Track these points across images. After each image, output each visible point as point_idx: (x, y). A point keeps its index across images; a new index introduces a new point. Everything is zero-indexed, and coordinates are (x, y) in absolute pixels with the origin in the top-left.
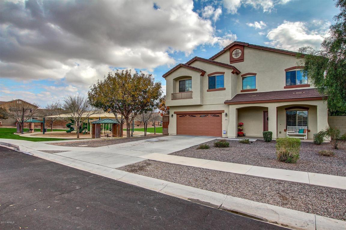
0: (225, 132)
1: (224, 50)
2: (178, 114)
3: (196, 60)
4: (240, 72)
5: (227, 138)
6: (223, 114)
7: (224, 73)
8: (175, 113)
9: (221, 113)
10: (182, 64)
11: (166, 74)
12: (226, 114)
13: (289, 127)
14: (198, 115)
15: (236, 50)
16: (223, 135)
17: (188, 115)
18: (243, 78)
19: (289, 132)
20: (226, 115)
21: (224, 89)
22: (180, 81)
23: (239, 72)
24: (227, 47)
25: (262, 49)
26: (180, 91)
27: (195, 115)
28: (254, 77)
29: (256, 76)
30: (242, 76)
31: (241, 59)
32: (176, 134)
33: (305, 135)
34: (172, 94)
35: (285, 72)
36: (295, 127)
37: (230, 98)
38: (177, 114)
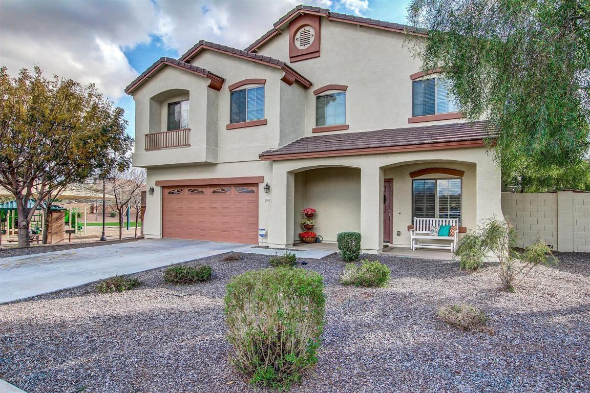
0: (264, 234)
1: (275, 29)
2: (165, 187)
3: (203, 51)
4: (311, 84)
5: (267, 247)
6: (262, 187)
7: (263, 82)
8: (158, 183)
9: (256, 184)
10: (167, 58)
11: (134, 83)
12: (267, 185)
13: (418, 219)
14: (208, 189)
15: (302, 30)
16: (259, 238)
17: (186, 191)
18: (317, 97)
19: (418, 232)
20: (268, 188)
21: (264, 123)
22: (169, 105)
23: (309, 82)
24: (282, 20)
25: (361, 26)
26: (169, 129)
27: (201, 189)
28: (341, 96)
29: (347, 92)
30: (316, 93)
31: (315, 53)
32: (159, 237)
33: (453, 241)
34: (146, 135)
35: (410, 82)
36: (431, 219)
37: (274, 144)
38: (163, 187)
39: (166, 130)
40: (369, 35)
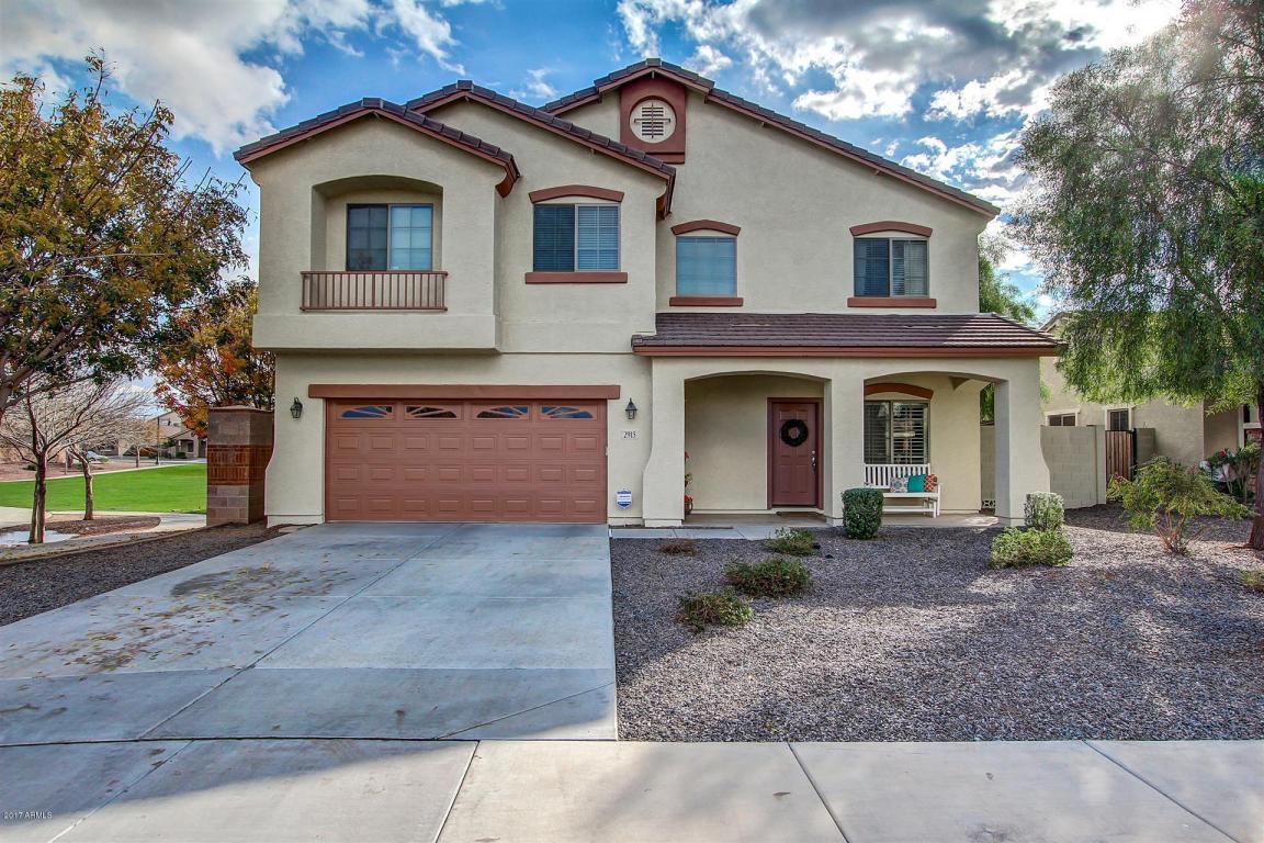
0: (627, 499)
1: (595, 90)
2: (333, 399)
3: (466, 101)
5: (643, 527)
6: (615, 409)
7: (617, 197)
8: (314, 391)
9: (604, 401)
12: (631, 404)
14: (467, 408)
15: (648, 104)
16: (612, 511)
17: (400, 410)
18: (679, 240)
20: (632, 409)
21: (622, 279)
22: (351, 207)
27: (446, 409)
28: (728, 245)
29: (738, 238)
30: (676, 229)
31: (674, 155)
32: (320, 520)
33: (936, 499)
34: (304, 275)
35: (851, 239)
37: (648, 325)
38: (329, 401)
39: (343, 268)
40: (780, 146)
